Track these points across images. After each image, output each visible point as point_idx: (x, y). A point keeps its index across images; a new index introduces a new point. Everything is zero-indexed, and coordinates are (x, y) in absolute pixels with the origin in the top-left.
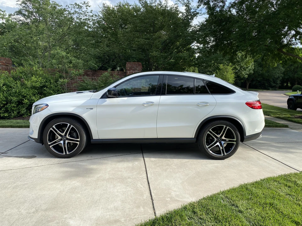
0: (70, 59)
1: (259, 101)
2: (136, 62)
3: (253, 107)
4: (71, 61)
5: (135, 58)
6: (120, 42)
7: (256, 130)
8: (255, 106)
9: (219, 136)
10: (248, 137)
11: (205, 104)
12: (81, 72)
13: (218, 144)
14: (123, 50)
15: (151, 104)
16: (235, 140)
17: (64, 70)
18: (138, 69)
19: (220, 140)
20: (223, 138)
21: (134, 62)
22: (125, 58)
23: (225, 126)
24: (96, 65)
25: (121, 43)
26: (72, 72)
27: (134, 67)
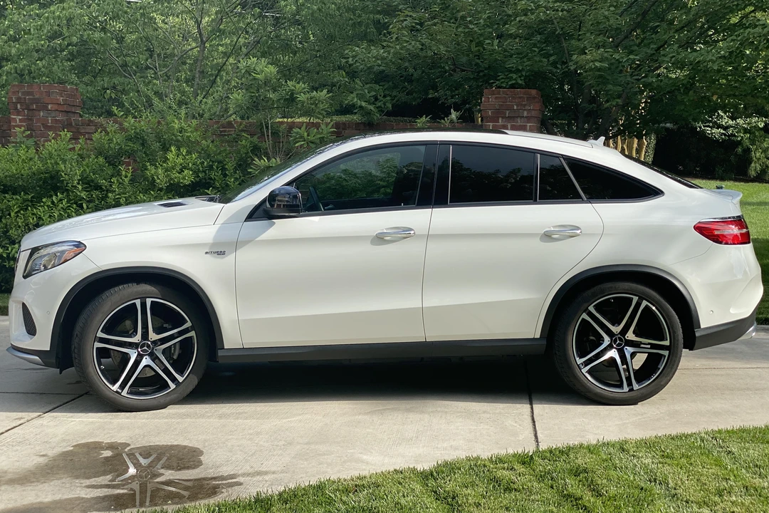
0: (290, 90)
1: (739, 221)
2: (520, 87)
3: (718, 239)
4: (292, 94)
5: (518, 71)
6: (461, 14)
7: (732, 311)
8: (723, 236)
9: (616, 329)
10: (709, 331)
11: (570, 232)
12: (325, 132)
13: (613, 353)
14: (471, 41)
15: (405, 234)
16: (667, 343)
17: (267, 127)
18: (525, 114)
19: (620, 342)
20: (630, 336)
21: (513, 87)
22: (479, 72)
23: (635, 299)
24: (372, 107)
25: (463, 18)
26: (297, 133)
27: (510, 108)
